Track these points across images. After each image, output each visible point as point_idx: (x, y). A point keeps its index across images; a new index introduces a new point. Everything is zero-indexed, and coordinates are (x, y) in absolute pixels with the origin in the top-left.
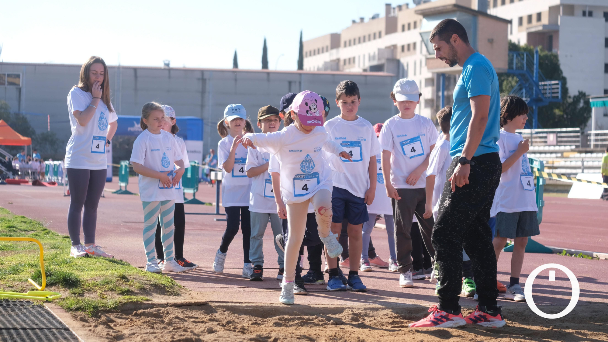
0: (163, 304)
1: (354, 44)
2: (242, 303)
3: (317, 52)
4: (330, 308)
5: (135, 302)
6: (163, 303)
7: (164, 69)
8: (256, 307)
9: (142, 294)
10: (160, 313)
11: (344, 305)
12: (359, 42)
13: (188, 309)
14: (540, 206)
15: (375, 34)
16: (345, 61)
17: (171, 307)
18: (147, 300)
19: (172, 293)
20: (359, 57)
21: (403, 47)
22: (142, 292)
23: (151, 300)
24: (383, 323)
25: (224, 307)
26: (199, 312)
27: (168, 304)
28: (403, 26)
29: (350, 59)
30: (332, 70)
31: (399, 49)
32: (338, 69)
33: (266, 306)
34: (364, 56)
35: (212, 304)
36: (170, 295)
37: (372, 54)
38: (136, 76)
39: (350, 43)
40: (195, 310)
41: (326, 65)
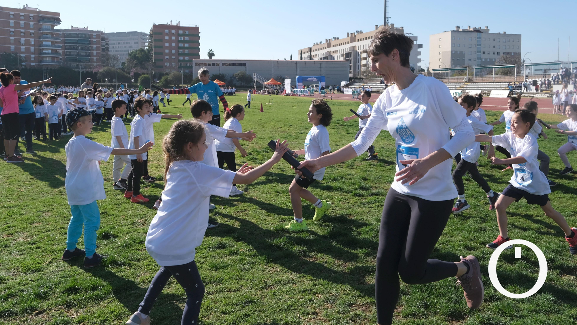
12: (318, 50)
15: (324, 48)
21: (333, 51)
28: (333, 46)
29: (315, 56)
30: (310, 59)
31: (332, 52)
34: (320, 54)
37: (323, 54)
38: (278, 63)
39: (315, 50)
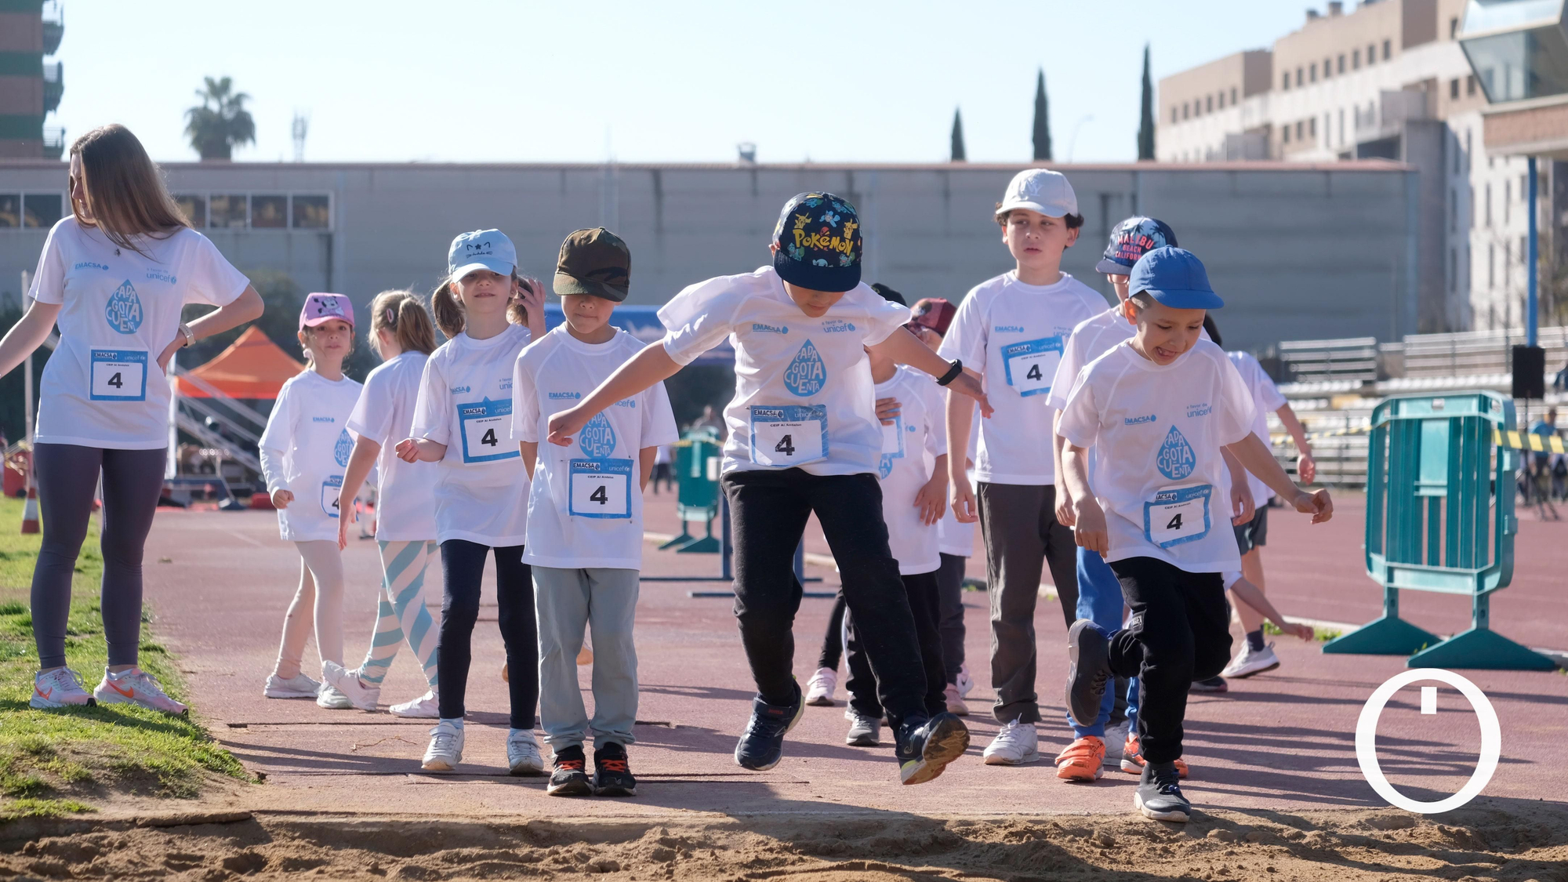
0: (119, 822)
1: (1313, 79)
2: (353, 814)
3: (1204, 106)
4: (606, 826)
5: (39, 815)
6: (123, 818)
7: (740, 170)
8: (391, 824)
9: (76, 794)
10: (103, 846)
11: (653, 817)
12: (1327, 73)
13: (187, 835)
14: (1506, 532)
16: (1286, 129)
17: (141, 830)
18: (81, 811)
19: (173, 791)
20: (1327, 117)
21: (1454, 84)
22: (77, 789)
23: (94, 811)
24: (725, 864)
25: (294, 827)
26: (220, 840)
27: (135, 820)
29: (1300, 125)
30: (1248, 157)
31: (1444, 91)
32: (1266, 154)
33: (419, 823)
34: (1342, 114)
35: (264, 820)
36: (167, 796)
37: (1364, 107)
38: (658, 192)
39: (1299, 78)
40: (208, 836)
41: (1233, 145)
